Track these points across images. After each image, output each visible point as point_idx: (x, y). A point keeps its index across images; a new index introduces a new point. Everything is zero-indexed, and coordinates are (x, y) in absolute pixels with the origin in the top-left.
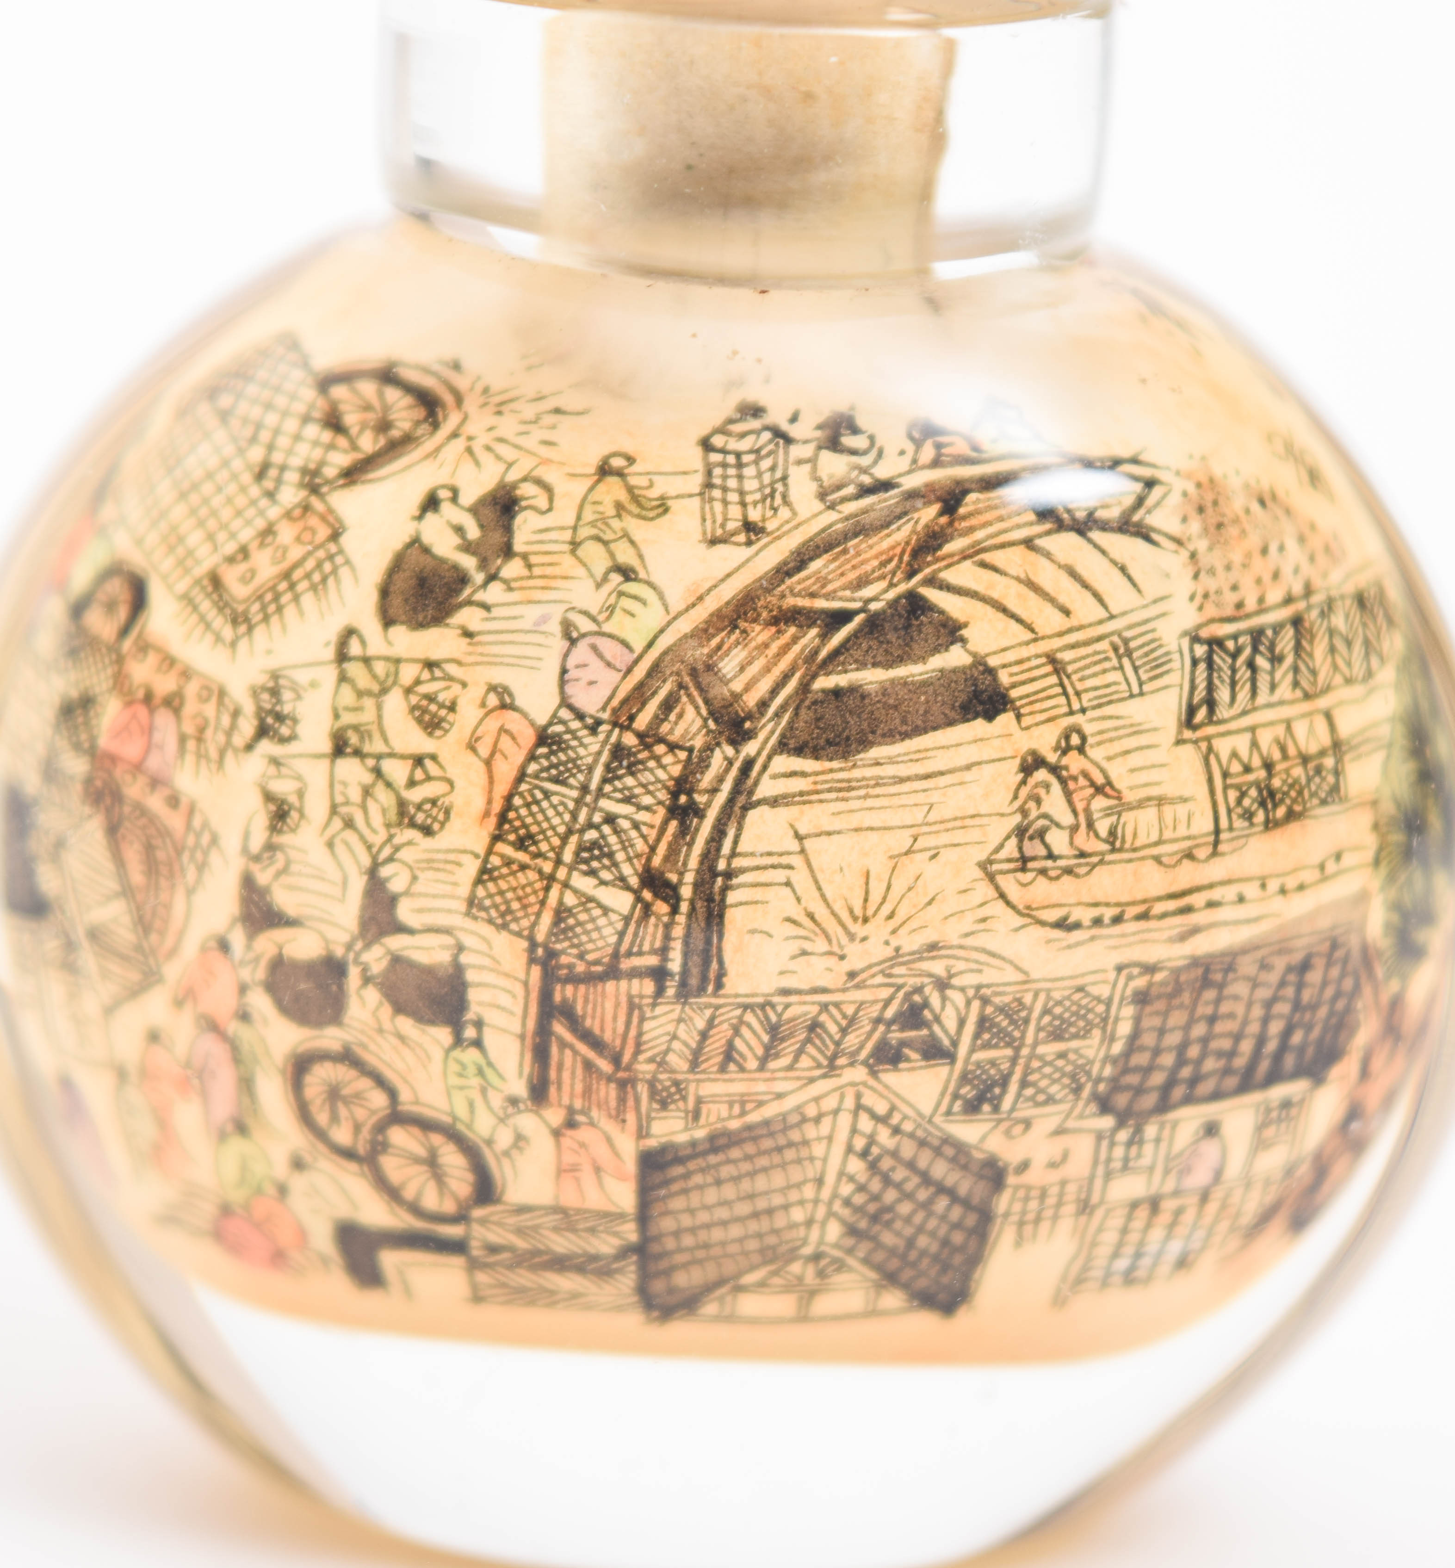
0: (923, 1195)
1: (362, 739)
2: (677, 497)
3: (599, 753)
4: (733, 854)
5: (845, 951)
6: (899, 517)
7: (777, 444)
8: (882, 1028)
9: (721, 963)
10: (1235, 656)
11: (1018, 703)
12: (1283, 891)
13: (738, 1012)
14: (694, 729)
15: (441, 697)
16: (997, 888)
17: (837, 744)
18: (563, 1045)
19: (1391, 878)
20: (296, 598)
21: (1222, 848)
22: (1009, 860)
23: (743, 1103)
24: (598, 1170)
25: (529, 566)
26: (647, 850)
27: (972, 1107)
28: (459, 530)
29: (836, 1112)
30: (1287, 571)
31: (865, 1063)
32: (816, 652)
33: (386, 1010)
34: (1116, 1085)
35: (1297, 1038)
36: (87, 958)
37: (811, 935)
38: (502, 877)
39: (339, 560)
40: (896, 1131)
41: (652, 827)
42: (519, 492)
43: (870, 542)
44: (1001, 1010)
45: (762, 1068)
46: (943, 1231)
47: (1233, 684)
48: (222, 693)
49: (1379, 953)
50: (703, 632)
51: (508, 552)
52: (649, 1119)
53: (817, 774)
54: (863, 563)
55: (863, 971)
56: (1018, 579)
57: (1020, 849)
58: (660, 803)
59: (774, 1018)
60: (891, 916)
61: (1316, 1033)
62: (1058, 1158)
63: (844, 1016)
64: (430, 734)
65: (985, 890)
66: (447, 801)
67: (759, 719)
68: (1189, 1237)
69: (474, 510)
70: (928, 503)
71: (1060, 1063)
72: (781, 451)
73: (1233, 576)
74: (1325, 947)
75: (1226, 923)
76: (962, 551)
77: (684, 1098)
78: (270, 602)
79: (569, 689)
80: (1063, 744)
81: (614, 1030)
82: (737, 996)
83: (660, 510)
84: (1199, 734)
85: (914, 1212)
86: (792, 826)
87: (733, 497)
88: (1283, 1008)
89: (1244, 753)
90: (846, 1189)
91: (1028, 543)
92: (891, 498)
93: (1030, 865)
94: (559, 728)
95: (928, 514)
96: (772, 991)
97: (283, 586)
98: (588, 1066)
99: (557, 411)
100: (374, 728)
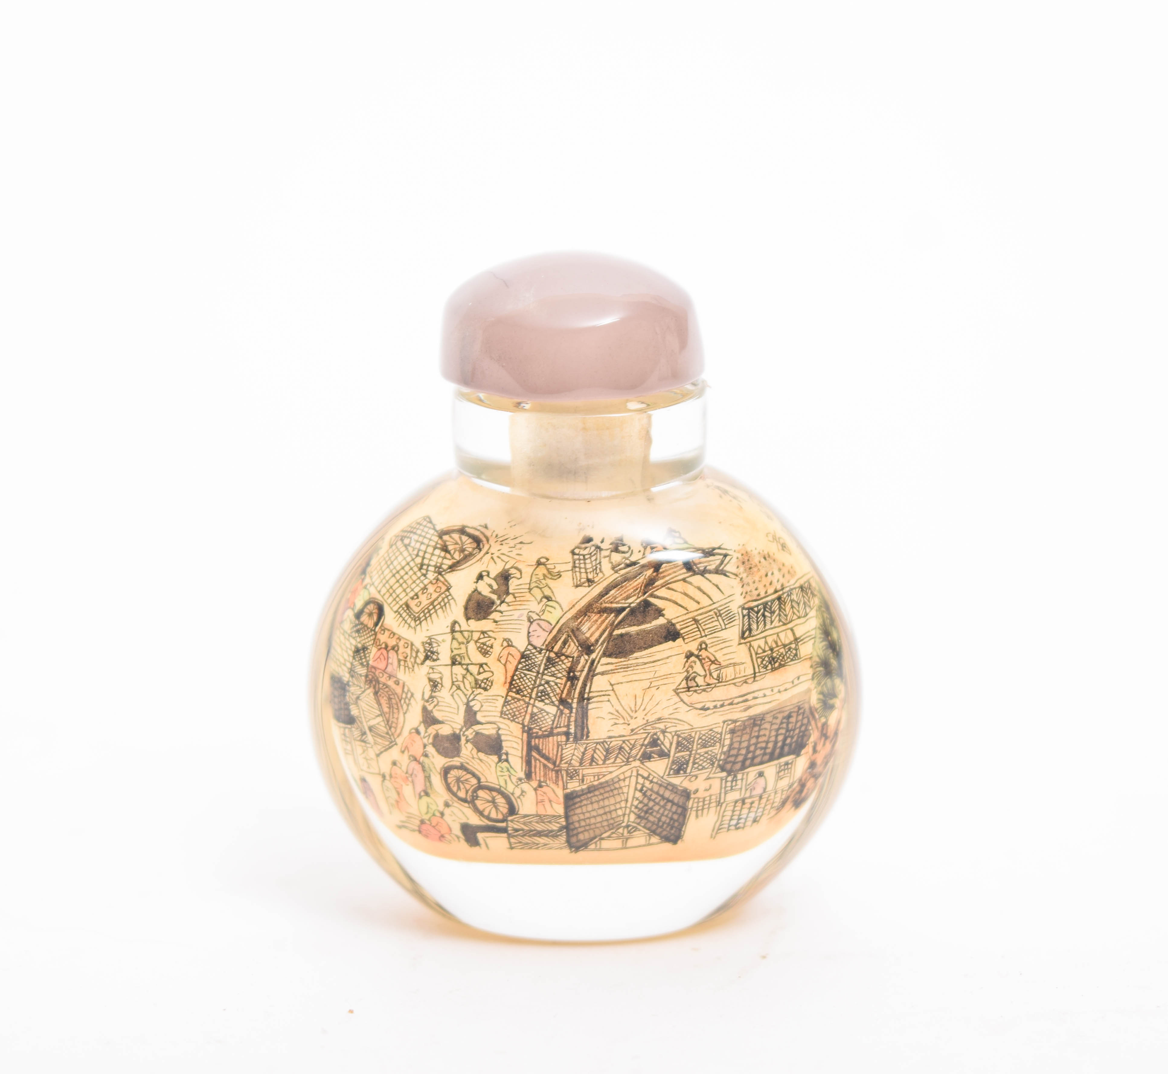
0: (662, 803)
1: (461, 659)
2: (564, 571)
3: (542, 660)
4: (590, 692)
5: (630, 722)
6: (640, 574)
7: (597, 551)
8: (644, 747)
9: (588, 729)
10: (757, 613)
11: (683, 635)
12: (779, 692)
13: (595, 745)
14: (574, 650)
15: (487, 643)
16: (680, 697)
17: (623, 653)
18: (536, 759)
19: (819, 683)
20: (436, 611)
21: (757, 679)
22: (684, 688)
23: (598, 776)
24: (550, 801)
25: (515, 597)
26: (560, 692)
27: (677, 772)
28: (490, 586)
29: (630, 777)
30: (775, 581)
31: (639, 760)
32: (614, 622)
33: (475, 751)
34: (726, 762)
35: (788, 741)
36: (370, 738)
37: (618, 718)
38: (512, 704)
39: (450, 597)
40: (651, 782)
41: (562, 684)
42: (510, 572)
43: (630, 583)
44: (684, 739)
45: (604, 763)
46: (670, 815)
47: (757, 622)
48: (412, 644)
49: (816, 710)
50: (575, 617)
51: (507, 593)
52: (567, 783)
53: (616, 663)
54: (628, 591)
55: (636, 729)
56: (681, 592)
57: (687, 683)
58: (564, 676)
59: (607, 746)
60: (644, 710)
61: (795, 739)
62: (708, 788)
63: (631, 744)
64: (484, 656)
65: (676, 699)
66: (491, 679)
67: (596, 646)
68: (756, 812)
69: (495, 579)
70: (650, 569)
71: (706, 755)
72: (598, 553)
73: (756, 585)
74: (796, 709)
75: (760, 704)
76: (662, 584)
77: (578, 775)
78: (427, 613)
79: (531, 639)
80: (700, 647)
81: (553, 754)
82: (594, 740)
83: (558, 576)
84: (746, 641)
85: (660, 809)
86: (609, 681)
87: (583, 570)
88: (783, 731)
89: (763, 646)
90: (636, 803)
91: (684, 580)
92: (636, 568)
93: (691, 689)
94: (528, 652)
95: (650, 572)
96: (606, 737)
97: (431, 607)
98: (545, 766)
99: (521, 543)
100: (465, 655)
